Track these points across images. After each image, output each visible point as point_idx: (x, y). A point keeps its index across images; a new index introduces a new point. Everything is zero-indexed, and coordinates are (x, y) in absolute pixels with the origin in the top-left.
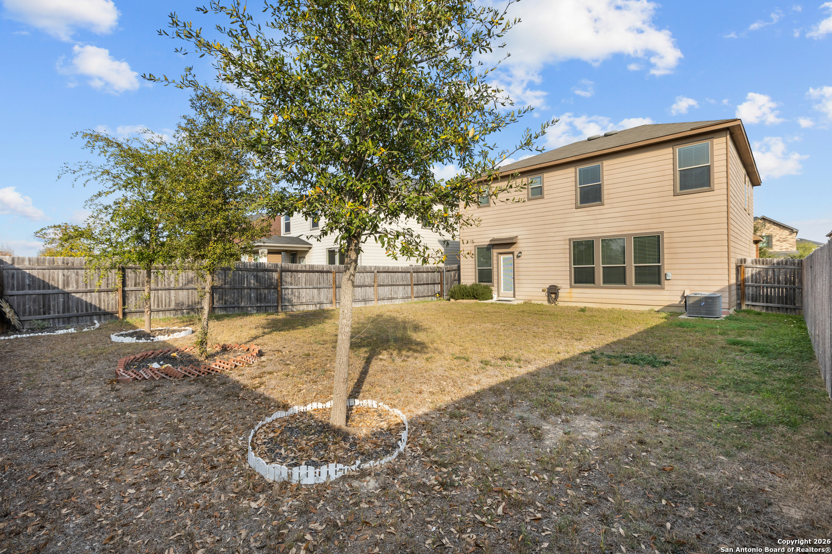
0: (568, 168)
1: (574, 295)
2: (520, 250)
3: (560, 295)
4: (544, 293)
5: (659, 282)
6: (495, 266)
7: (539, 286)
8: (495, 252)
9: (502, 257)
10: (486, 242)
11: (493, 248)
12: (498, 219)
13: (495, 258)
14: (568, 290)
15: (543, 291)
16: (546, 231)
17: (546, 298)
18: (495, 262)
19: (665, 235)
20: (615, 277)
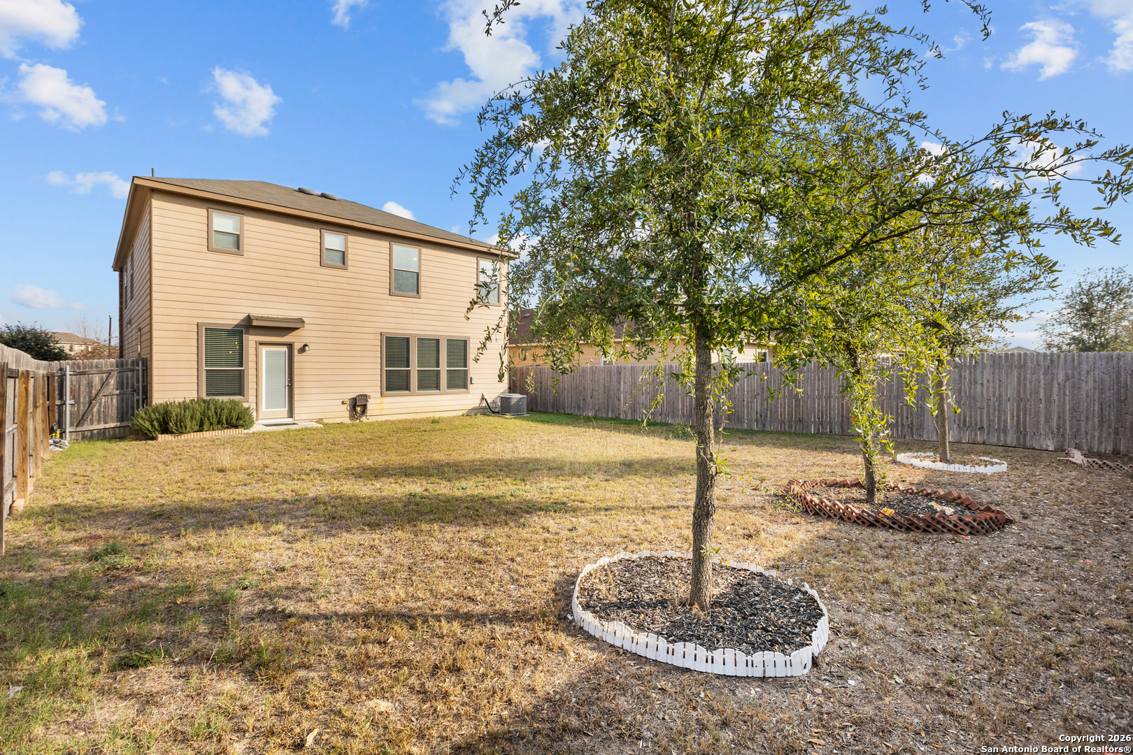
0: (381, 240)
1: (385, 406)
2: (305, 341)
3: (369, 407)
4: (345, 407)
5: (465, 387)
6: (252, 365)
7: (337, 396)
8: (251, 340)
9: (264, 350)
10: (232, 318)
11: (247, 333)
12: (261, 283)
13: (252, 351)
14: (379, 400)
15: (343, 403)
16: (350, 317)
17: (347, 414)
18: (252, 358)
19: (471, 341)
20: (430, 382)
